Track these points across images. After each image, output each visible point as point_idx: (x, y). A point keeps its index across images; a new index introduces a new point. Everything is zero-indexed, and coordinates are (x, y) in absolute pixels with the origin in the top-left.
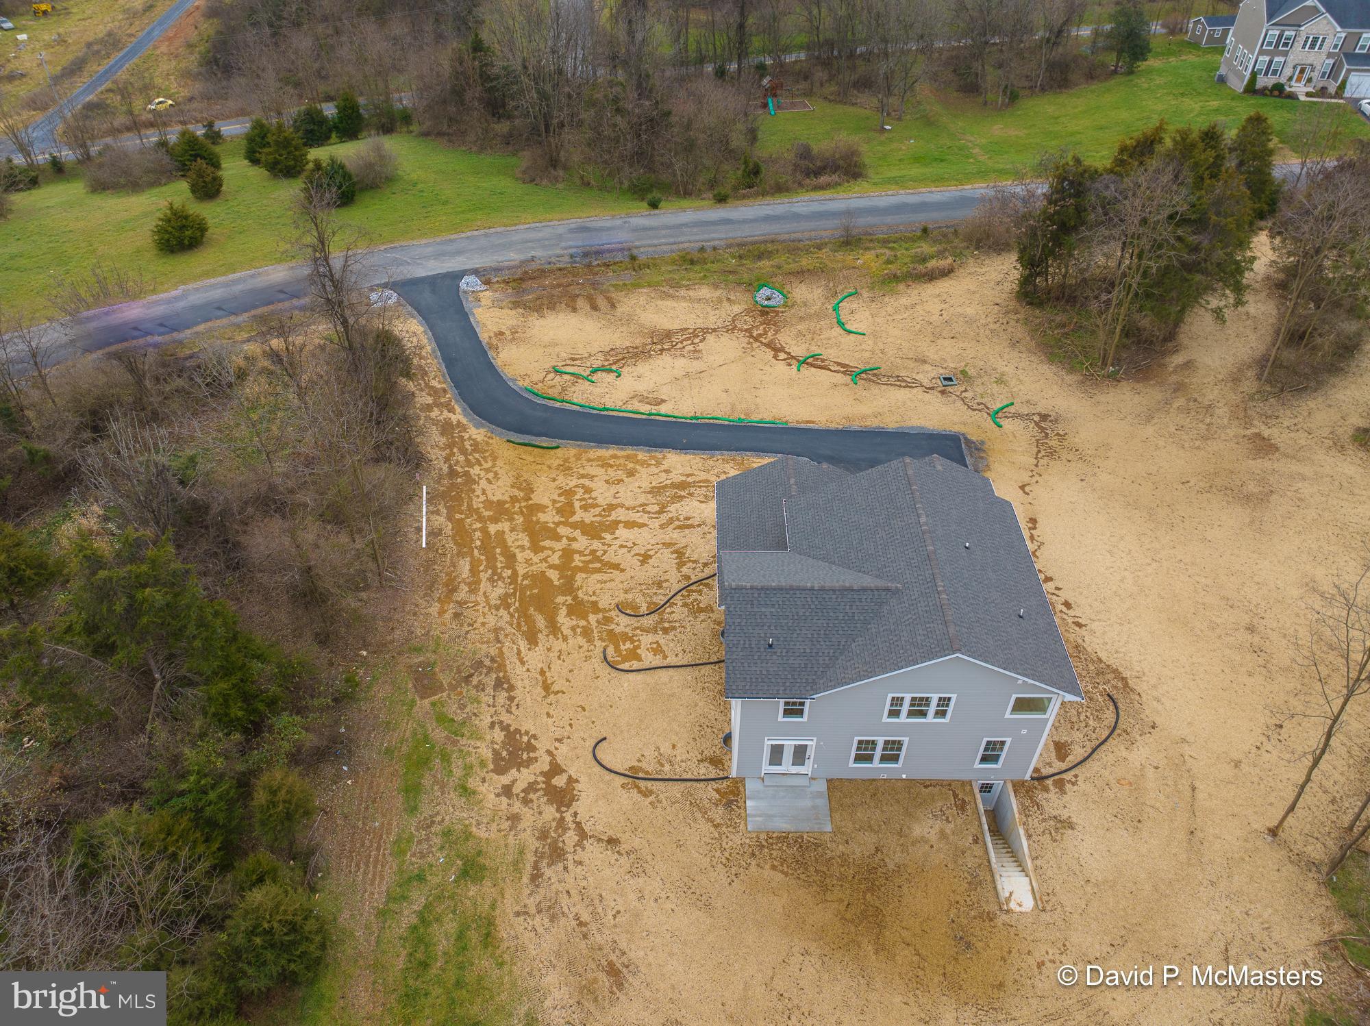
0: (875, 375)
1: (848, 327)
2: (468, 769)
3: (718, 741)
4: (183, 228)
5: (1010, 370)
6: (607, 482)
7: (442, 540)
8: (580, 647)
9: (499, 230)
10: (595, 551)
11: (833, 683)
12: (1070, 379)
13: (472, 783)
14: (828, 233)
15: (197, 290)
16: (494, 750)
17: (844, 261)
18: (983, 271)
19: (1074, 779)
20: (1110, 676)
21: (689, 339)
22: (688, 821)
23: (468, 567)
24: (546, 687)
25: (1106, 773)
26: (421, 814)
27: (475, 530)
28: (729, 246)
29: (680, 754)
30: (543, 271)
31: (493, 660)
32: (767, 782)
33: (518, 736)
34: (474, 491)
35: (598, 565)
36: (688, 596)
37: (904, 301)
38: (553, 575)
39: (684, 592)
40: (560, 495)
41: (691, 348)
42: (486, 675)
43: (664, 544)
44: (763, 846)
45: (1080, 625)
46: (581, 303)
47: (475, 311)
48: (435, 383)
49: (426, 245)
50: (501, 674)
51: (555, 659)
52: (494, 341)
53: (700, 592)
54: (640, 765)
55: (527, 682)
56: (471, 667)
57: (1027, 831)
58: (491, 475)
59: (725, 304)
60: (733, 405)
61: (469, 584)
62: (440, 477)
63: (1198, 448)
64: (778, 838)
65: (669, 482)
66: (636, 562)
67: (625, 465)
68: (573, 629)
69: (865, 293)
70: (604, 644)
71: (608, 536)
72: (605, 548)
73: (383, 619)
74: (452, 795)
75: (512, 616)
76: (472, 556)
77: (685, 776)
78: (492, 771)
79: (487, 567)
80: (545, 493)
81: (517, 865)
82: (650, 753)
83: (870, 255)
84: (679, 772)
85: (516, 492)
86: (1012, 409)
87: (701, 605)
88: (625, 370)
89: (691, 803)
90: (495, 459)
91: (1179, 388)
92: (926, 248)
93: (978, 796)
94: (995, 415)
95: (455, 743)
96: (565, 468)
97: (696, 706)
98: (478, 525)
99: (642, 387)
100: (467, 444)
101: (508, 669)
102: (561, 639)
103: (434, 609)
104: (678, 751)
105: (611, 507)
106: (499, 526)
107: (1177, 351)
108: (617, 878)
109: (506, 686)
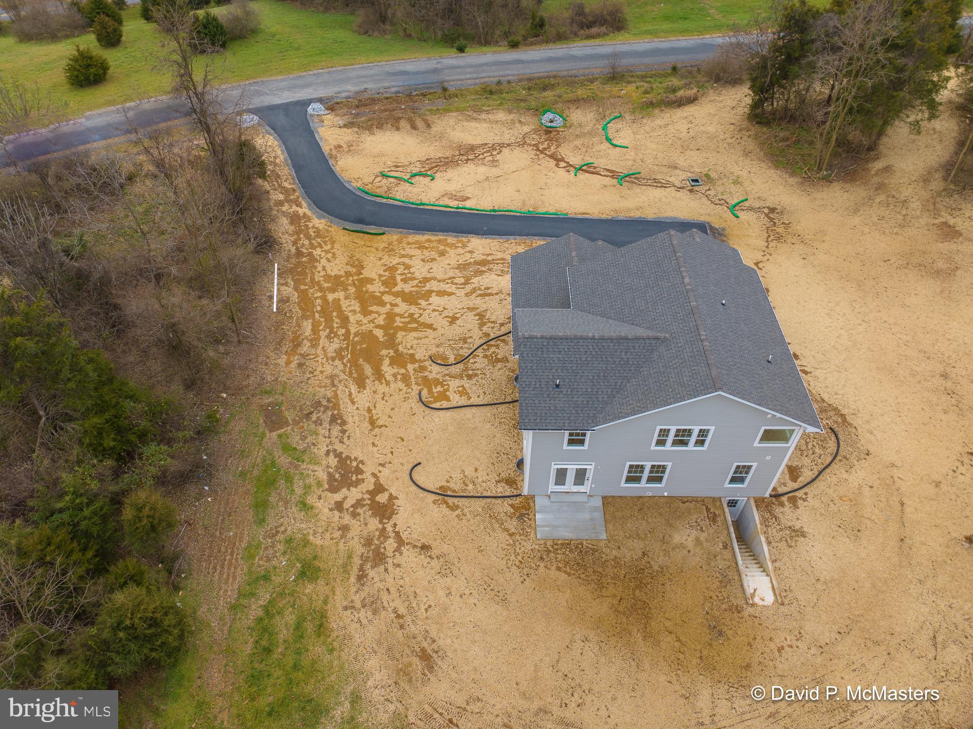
0: (636, 178)
1: (614, 142)
2: (307, 488)
3: (513, 466)
4: (88, 66)
5: (744, 174)
6: (423, 260)
7: (289, 306)
8: (400, 390)
9: (339, 68)
10: (413, 314)
11: (611, 417)
12: (792, 180)
13: (311, 500)
14: (598, 71)
15: (100, 115)
16: (329, 473)
17: (611, 91)
18: (720, 99)
19: (804, 497)
20: (832, 413)
21: (489, 151)
22: (488, 530)
23: (310, 327)
24: (372, 422)
25: (831, 491)
26: (268, 525)
27: (316, 298)
28: (520, 80)
29: (482, 476)
30: (373, 99)
31: (329, 401)
32: (553, 499)
33: (348, 461)
34: (316, 267)
35: (415, 325)
36: (488, 349)
37: (658, 122)
38: (379, 333)
39: (485, 347)
40: (385, 271)
41: (490, 158)
42: (323, 412)
43: (468, 308)
44: (550, 551)
45: (806, 373)
46: (403, 123)
47: (319, 130)
48: (286, 185)
49: (282, 81)
50: (336, 412)
51: (379, 400)
52: (334, 152)
53: (497, 346)
54: (448, 484)
55: (356, 418)
56: (312, 406)
57: (767, 538)
58: (330, 256)
59: (517, 125)
60: (524, 201)
61: (311, 341)
62: (289, 257)
63: (897, 234)
64: (562, 544)
65: (472, 260)
66: (445, 323)
67: (438, 247)
68: (395, 375)
69: (628, 117)
70: (419, 388)
71: (423, 303)
72: (421, 311)
73: (240, 368)
74: (294, 509)
75: (345, 366)
76: (314, 318)
77: (485, 494)
78: (327, 490)
79: (326, 327)
80: (373, 269)
81: (345, 568)
82: (457, 475)
83: (631, 87)
84: (480, 491)
85: (349, 268)
86: (747, 204)
87: (499, 356)
88: (438, 175)
89: (490, 516)
90: (333, 243)
91: (880, 187)
92: (675, 81)
93: (727, 510)
94: (734, 209)
95: (296, 467)
96: (389, 250)
97: (494, 437)
98: (319, 294)
99: (452, 187)
100: (311, 232)
101: (341, 408)
102: (384, 384)
103: (282, 361)
104: (479, 474)
105: (426, 280)
106: (336, 295)
107: (878, 158)
108: (429, 578)
109: (339, 421)
